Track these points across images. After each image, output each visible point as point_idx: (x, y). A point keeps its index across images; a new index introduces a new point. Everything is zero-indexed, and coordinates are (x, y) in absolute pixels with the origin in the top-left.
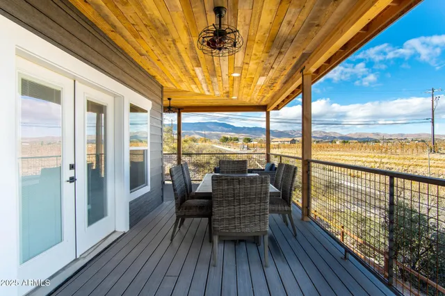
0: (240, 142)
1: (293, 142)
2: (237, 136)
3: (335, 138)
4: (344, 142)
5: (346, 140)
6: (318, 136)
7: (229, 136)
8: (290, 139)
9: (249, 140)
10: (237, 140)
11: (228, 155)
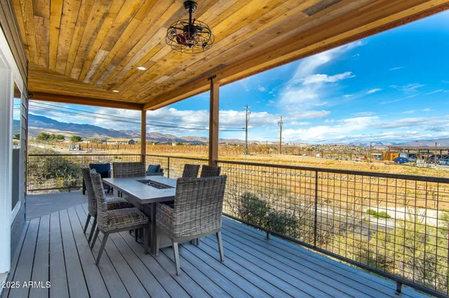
0: (67, 141)
1: (132, 142)
2: (62, 133)
3: (170, 140)
4: (179, 144)
5: (180, 142)
6: (155, 137)
7: (51, 134)
8: (129, 140)
9: (79, 139)
10: (63, 138)
11: (63, 157)
